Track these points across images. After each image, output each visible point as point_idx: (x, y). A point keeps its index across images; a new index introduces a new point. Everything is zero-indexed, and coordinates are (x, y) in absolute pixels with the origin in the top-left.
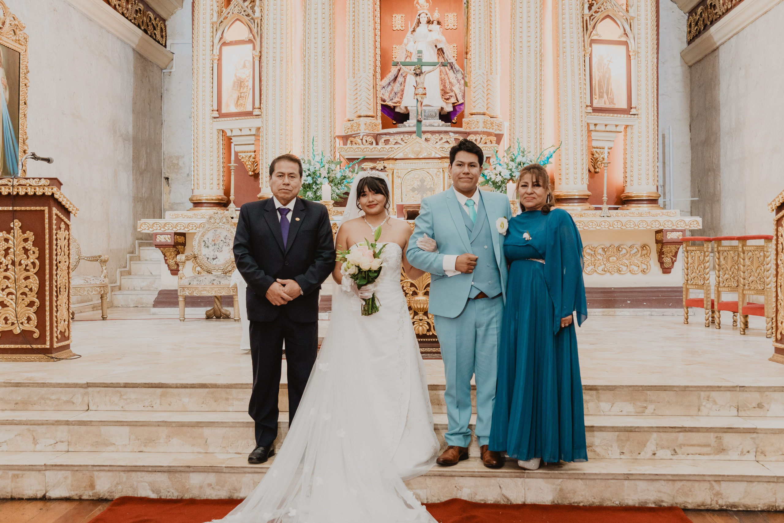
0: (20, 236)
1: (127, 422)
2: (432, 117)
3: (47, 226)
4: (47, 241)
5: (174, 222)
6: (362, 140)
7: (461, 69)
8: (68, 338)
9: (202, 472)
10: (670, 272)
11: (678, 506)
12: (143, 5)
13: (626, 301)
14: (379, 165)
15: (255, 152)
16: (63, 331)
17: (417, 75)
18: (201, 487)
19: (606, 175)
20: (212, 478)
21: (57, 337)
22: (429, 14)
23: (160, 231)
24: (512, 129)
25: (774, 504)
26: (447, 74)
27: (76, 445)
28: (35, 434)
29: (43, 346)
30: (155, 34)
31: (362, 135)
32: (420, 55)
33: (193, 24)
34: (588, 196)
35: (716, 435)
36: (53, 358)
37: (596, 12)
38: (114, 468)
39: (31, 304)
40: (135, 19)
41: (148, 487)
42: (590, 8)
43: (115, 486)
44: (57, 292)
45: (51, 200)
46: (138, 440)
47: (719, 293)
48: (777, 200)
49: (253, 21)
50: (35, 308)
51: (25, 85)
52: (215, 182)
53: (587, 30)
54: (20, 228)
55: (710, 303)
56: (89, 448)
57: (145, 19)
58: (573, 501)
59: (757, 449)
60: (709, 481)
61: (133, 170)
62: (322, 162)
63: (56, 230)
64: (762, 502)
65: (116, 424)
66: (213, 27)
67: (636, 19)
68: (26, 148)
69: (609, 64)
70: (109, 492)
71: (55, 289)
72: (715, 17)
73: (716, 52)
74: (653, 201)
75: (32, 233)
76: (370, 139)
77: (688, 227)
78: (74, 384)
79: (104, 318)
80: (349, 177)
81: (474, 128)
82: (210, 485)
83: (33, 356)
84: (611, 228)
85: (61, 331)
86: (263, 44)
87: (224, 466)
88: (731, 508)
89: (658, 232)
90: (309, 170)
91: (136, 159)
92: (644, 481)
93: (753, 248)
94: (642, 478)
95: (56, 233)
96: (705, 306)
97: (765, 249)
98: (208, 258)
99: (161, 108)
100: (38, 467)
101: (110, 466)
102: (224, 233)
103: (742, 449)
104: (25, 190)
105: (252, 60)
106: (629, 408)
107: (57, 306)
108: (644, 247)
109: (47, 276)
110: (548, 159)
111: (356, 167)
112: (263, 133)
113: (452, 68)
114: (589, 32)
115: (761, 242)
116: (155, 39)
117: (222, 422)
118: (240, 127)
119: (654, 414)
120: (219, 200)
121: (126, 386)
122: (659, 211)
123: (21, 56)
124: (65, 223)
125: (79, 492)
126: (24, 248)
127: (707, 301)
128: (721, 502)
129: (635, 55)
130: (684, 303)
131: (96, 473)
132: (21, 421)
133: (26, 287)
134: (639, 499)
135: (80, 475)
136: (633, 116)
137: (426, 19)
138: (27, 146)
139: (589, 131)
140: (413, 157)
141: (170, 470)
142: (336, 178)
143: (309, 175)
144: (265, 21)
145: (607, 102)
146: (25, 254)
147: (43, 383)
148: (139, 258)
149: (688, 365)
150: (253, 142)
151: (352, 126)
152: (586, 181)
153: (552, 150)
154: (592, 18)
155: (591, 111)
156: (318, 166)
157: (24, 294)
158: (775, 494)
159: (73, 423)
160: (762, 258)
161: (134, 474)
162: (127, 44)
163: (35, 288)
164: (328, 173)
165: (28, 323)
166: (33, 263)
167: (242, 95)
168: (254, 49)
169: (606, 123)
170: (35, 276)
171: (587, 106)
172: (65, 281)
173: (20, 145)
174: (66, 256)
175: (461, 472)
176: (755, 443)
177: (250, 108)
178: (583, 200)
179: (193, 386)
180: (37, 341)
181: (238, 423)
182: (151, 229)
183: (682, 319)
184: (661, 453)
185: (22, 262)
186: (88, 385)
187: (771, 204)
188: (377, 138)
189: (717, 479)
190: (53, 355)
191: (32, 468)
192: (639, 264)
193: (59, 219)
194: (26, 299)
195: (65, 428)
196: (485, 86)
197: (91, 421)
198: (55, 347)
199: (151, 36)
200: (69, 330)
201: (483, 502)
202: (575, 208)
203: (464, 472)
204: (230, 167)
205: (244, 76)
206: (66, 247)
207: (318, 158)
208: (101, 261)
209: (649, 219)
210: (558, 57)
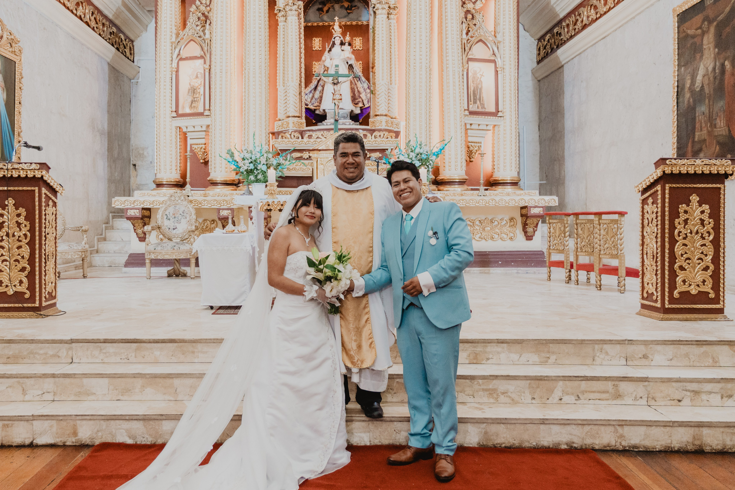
0: (14, 212)
1: (106, 374)
2: (345, 117)
3: (37, 203)
4: (37, 216)
5: (141, 199)
6: (290, 135)
8: (55, 298)
10: (532, 239)
11: (588, 447)
12: (116, 29)
13: (498, 261)
14: (305, 155)
15: (205, 144)
16: (51, 291)
17: (335, 84)
19: (482, 163)
21: (45, 297)
22: (342, 37)
23: (131, 207)
24: (407, 127)
25: (670, 445)
27: (61, 395)
28: (24, 386)
29: (33, 305)
30: (125, 51)
31: (290, 131)
34: (466, 179)
35: (613, 383)
36: (41, 315)
38: (96, 417)
39: (23, 269)
41: (126, 434)
43: (96, 433)
44: (45, 259)
45: (42, 182)
46: (116, 390)
47: (577, 257)
48: (644, 183)
50: (26, 272)
52: (174, 168)
54: (14, 205)
56: (72, 397)
57: (117, 40)
58: (496, 442)
59: (648, 395)
60: (613, 425)
61: (108, 158)
62: (261, 152)
63: (45, 207)
64: (660, 444)
65: (98, 376)
66: (172, 46)
67: (502, 43)
69: (481, 77)
70: (90, 438)
71: (43, 256)
73: (562, 69)
74: (515, 184)
75: (24, 209)
76: (297, 134)
77: (547, 204)
78: (60, 340)
79: (84, 277)
80: (283, 164)
81: (378, 126)
83: (24, 314)
84: (488, 205)
85: (48, 292)
88: (633, 448)
89: (523, 208)
90: (251, 158)
91: (110, 148)
92: (558, 425)
93: (608, 222)
94: (555, 422)
95: (45, 209)
96: (565, 267)
99: (130, 109)
100: (26, 417)
101: (92, 415)
102: (182, 209)
103: (636, 395)
104: (18, 173)
105: (203, 72)
106: (534, 358)
107: (45, 271)
108: (512, 219)
109: (37, 246)
110: (441, 150)
112: (211, 130)
113: (359, 79)
114: (466, 53)
116: (125, 56)
118: (194, 124)
119: (555, 363)
120: (176, 182)
121: (106, 341)
122: (521, 192)
123: (16, 65)
124: (53, 200)
125: (63, 439)
126: (17, 222)
128: (624, 443)
129: (501, 70)
130: (547, 264)
131: (79, 422)
133: (19, 255)
134: (553, 441)
135: (64, 424)
136: (499, 118)
137: (339, 42)
138: (21, 137)
139: (466, 130)
141: (145, 419)
145: (480, 107)
146: (18, 227)
147: (32, 340)
150: (204, 137)
151: (282, 124)
152: (465, 168)
154: (469, 42)
155: (468, 114)
157: (17, 261)
158: (670, 436)
159: (59, 376)
160: (616, 229)
161: (112, 423)
162: (103, 59)
163: (27, 256)
165: (20, 285)
166: (25, 235)
167: (196, 99)
168: (205, 63)
169: (479, 123)
170: (26, 245)
171: (465, 110)
172: (52, 249)
173: (15, 137)
174: (54, 229)
176: (647, 390)
177: (201, 110)
178: (462, 183)
179: (163, 341)
180: (27, 301)
184: (566, 398)
185: (16, 233)
186: (72, 341)
187: (638, 186)
188: (302, 133)
189: (620, 423)
190: (42, 313)
192: (508, 233)
193: (48, 198)
194: (18, 265)
195: (51, 380)
196: (387, 94)
197: (75, 374)
198: (44, 305)
199: (122, 53)
200: (56, 290)
202: (456, 189)
204: (186, 156)
205: (196, 85)
206: (54, 221)
207: (258, 149)
208: (82, 231)
209: (517, 198)
210: (442, 71)
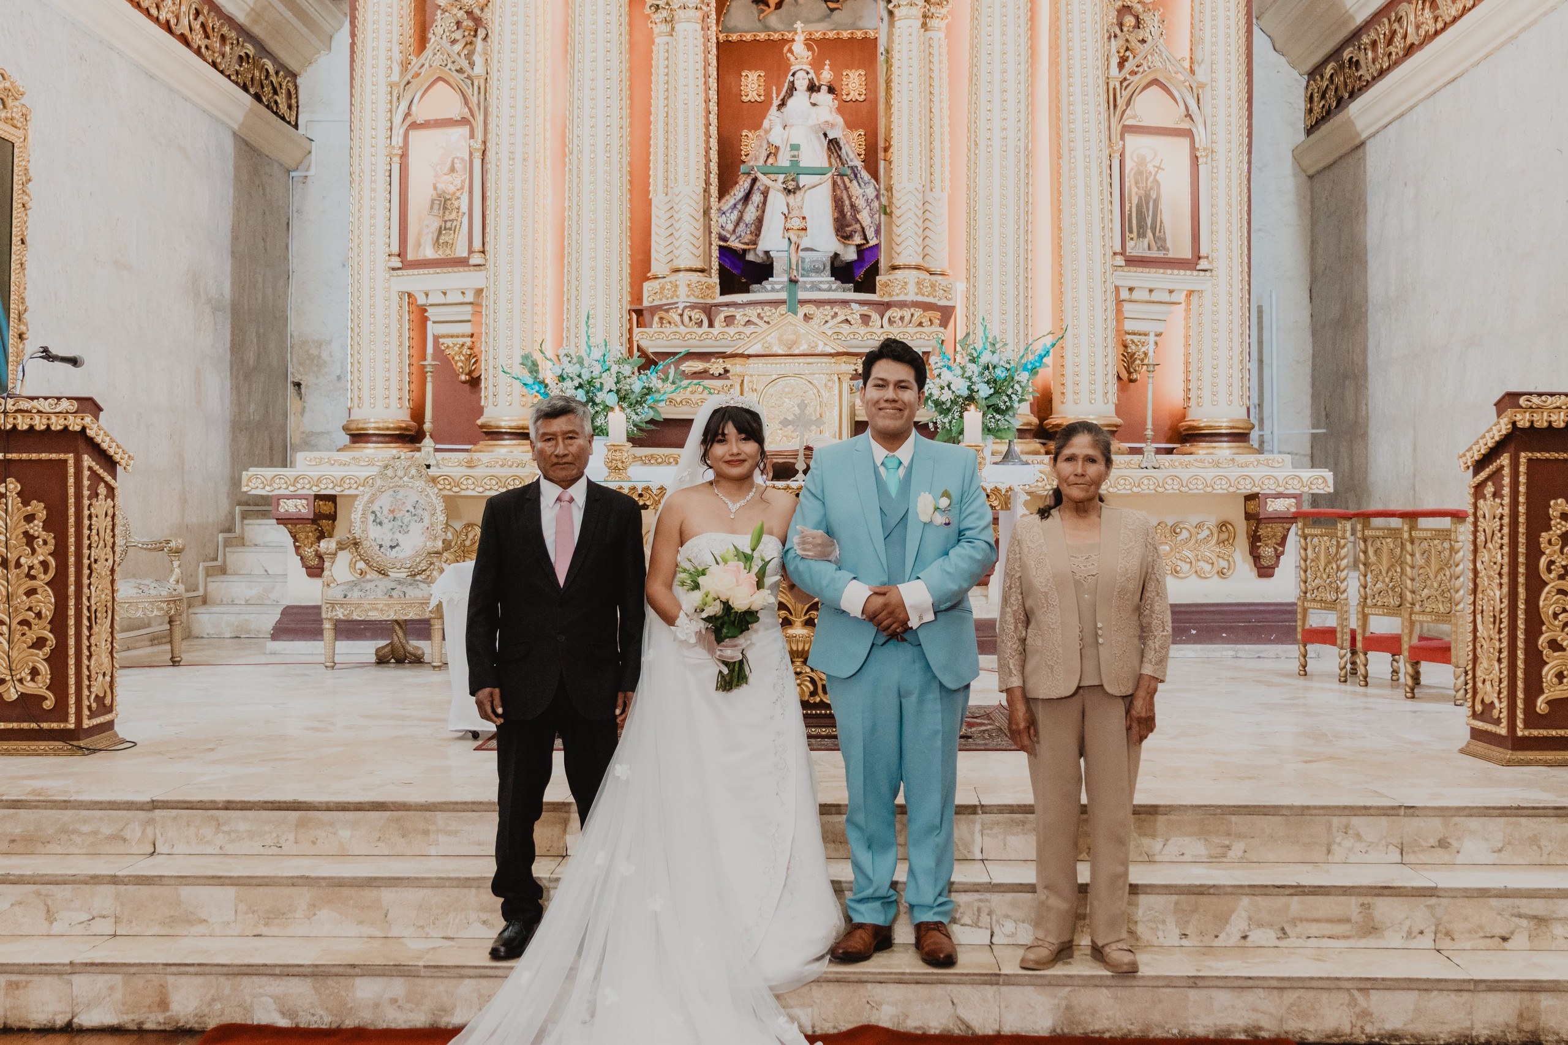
0: (19, 509)
1: (231, 877)
2: (817, 271)
3: (71, 491)
4: (72, 520)
5: (315, 473)
6: (681, 315)
7: (873, 181)
8: (110, 709)
9: (379, 975)
10: (1272, 575)
11: (1290, 1037)
12: (254, 46)
13: (1189, 629)
14: (715, 366)
15: (472, 336)
16: (102, 695)
17: (789, 191)
18: (377, 1006)
19: (1150, 387)
20: (397, 987)
21: (89, 707)
22: (812, 72)
23: (287, 492)
24: (970, 297)
25: (1468, 1032)
26: (846, 188)
27: (131, 922)
28: (49, 901)
29: (62, 725)
30: (276, 102)
31: (681, 306)
32: (796, 153)
33: (352, 87)
34: (1117, 426)
35: (1361, 900)
36: (81, 748)
37: (1133, 73)
38: (207, 969)
39: (39, 643)
40: (237, 73)
41: (274, 1006)
42: (1121, 65)
43: (210, 1005)
44: (89, 619)
45: (82, 441)
46: (253, 912)
47: (1365, 618)
48: (1475, 448)
49: (469, 82)
50: (47, 650)
51: (24, 206)
52: (394, 394)
53: (1115, 106)
54: (19, 494)
55: (1348, 637)
56: (156, 929)
57: (257, 73)
58: (1091, 1028)
59: (1437, 926)
60: (1348, 990)
61: (231, 369)
62: (604, 361)
63: (90, 498)
64: (1447, 1028)
65: (210, 881)
66: (391, 93)
67: (1208, 88)
68: (23, 328)
69: (1157, 173)
70: (196, 1015)
71: (85, 611)
72: (1358, 85)
73: (1361, 150)
74: (1239, 437)
75: (42, 505)
76: (697, 315)
77: (1306, 489)
78: (127, 802)
79: (175, 662)
80: (658, 391)
81: (898, 295)
82: (394, 1001)
83: (43, 745)
84: (1160, 490)
85: (97, 696)
86: (490, 127)
87: (421, 963)
88: (1389, 1039)
89: (1250, 498)
90: (579, 376)
91: (237, 347)
92: (1227, 991)
93: (1429, 534)
94: (1221, 984)
95: (90, 505)
96: (1339, 642)
97: (1453, 536)
98: (381, 546)
99: (287, 247)
100: (57, 967)
101: (200, 965)
102: (413, 497)
103: (1410, 928)
104: (28, 421)
105: (467, 158)
106: (1196, 847)
107: (89, 648)
108: (1223, 525)
109: (72, 589)
110: (1042, 357)
111: (672, 370)
112: (487, 301)
113: (856, 176)
114: (1119, 112)
115: (1446, 523)
116: (276, 113)
117: (417, 878)
118: (444, 287)
119: (1244, 861)
120: (400, 428)
121: (229, 806)
122: (1252, 458)
123: (16, 150)
124: (106, 483)
125: (137, 1017)
126: (26, 534)
127: (1343, 633)
128: (1369, 1029)
129: (1207, 156)
130: (1299, 637)
131: (171, 979)
132: (22, 876)
133: (30, 609)
134: (1215, 1025)
135: (139, 982)
136: (1202, 273)
137: (806, 83)
138: (26, 325)
139: (1119, 302)
140: (781, 352)
141: (317, 973)
142: (633, 392)
143: (580, 386)
144: (493, 82)
145: (1154, 246)
146: (27, 545)
147: (65, 801)
148: (242, 542)
149: (1306, 762)
150: (468, 317)
151: (662, 288)
152: (1113, 398)
153: (1048, 341)
154: (1125, 84)
155: (1123, 263)
156: (597, 369)
157: (25, 623)
158: (1470, 1013)
159: (126, 880)
160: (1447, 553)
161: (245, 981)
162: (223, 123)
163: (48, 612)
164: (617, 382)
165: (32, 680)
166: (44, 564)
167: (448, 225)
168: (472, 136)
169: (1152, 286)
170: (47, 588)
171: (1115, 254)
172: (105, 597)
173: (11, 324)
174: (109, 549)
175: (879, 974)
176: (1434, 916)
177: (461, 251)
179: (359, 807)
180: (50, 715)
181: (449, 879)
182: (268, 488)
183: (1295, 666)
184: (1257, 936)
185: (23, 560)
186: (155, 805)
187: (1464, 455)
188: (709, 311)
189: (1362, 986)
190: (82, 744)
191: (44, 969)
192: (1214, 558)
193: (96, 478)
194: (29, 633)
195: (110, 889)
196: (920, 213)
197: (161, 876)
198: (85, 726)
199: (268, 107)
200: (112, 693)
201: (919, 1032)
203: (884, 974)
204: (424, 366)
205: (452, 189)
206: (108, 531)
207: (597, 354)
208: (170, 550)
209: (1233, 473)
210: (1059, 158)
